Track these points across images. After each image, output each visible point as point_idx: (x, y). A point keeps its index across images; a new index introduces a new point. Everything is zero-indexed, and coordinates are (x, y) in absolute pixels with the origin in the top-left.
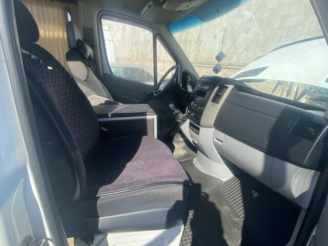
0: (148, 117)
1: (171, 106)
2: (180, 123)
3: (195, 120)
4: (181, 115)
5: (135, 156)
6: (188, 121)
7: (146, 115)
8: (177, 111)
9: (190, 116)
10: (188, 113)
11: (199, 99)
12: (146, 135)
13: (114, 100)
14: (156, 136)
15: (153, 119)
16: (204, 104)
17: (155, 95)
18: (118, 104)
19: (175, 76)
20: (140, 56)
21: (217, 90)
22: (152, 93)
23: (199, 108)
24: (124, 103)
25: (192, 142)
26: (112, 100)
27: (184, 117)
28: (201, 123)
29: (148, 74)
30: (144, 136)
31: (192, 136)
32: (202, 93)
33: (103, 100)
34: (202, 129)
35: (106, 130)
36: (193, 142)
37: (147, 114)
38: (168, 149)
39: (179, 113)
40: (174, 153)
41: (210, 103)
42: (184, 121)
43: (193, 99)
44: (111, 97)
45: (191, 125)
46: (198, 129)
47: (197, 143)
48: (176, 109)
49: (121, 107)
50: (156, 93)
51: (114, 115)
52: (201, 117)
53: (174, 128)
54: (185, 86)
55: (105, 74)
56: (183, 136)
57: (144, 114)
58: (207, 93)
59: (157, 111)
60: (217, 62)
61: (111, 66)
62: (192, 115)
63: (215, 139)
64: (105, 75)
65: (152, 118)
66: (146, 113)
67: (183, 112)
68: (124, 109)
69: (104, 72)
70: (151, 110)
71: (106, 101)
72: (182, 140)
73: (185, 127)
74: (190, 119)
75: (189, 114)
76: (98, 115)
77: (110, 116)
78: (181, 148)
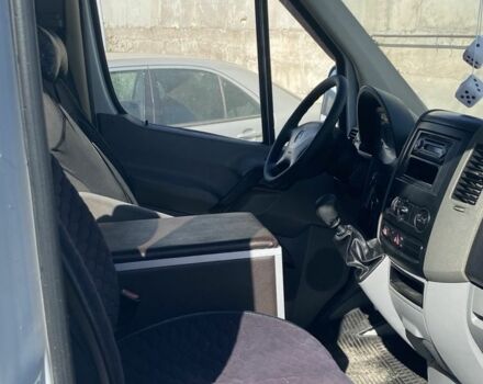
0: (255, 254)
1: (326, 212)
2: (360, 272)
3: (408, 258)
4: (362, 245)
5: (226, 370)
6: (386, 264)
7: (249, 249)
8: (346, 231)
9: (391, 247)
10: (383, 236)
11: (418, 188)
12: (252, 308)
13: (139, 203)
14: (281, 314)
15: (272, 260)
16: (431, 207)
17: (269, 178)
18: (158, 217)
19: (337, 112)
20: (194, 14)
21: (470, 161)
22: (258, 172)
23: (418, 218)
24: (175, 211)
25: (404, 335)
26: (136, 205)
27: (371, 251)
28: (426, 268)
29: (232, 90)
30: (246, 313)
31: (402, 314)
32: (425, 171)
33: (110, 205)
34: (429, 286)
35: (135, 296)
36: (408, 333)
37: (252, 244)
38: (323, 348)
39: (354, 236)
40: (348, 370)
41: (448, 201)
42: (373, 264)
43: (397, 190)
44: (131, 196)
45: (396, 275)
46: (419, 288)
47: (418, 335)
48: (343, 223)
49: (168, 227)
50: (273, 173)
51: (155, 253)
52: (425, 247)
53: (342, 291)
54: (371, 144)
55: (99, 115)
56: (377, 319)
57: (244, 245)
58: (441, 168)
59: (281, 233)
60: (469, 70)
61: (111, 67)
62: (396, 240)
63: (474, 319)
64: (98, 118)
65: (268, 254)
66: (249, 240)
67: (369, 235)
68: (181, 230)
69: (97, 111)
70: (264, 232)
71: (118, 209)
72: (373, 333)
73: (378, 284)
74: (393, 255)
75: (388, 238)
76: (114, 254)
77: (143, 255)
78: (368, 363)
